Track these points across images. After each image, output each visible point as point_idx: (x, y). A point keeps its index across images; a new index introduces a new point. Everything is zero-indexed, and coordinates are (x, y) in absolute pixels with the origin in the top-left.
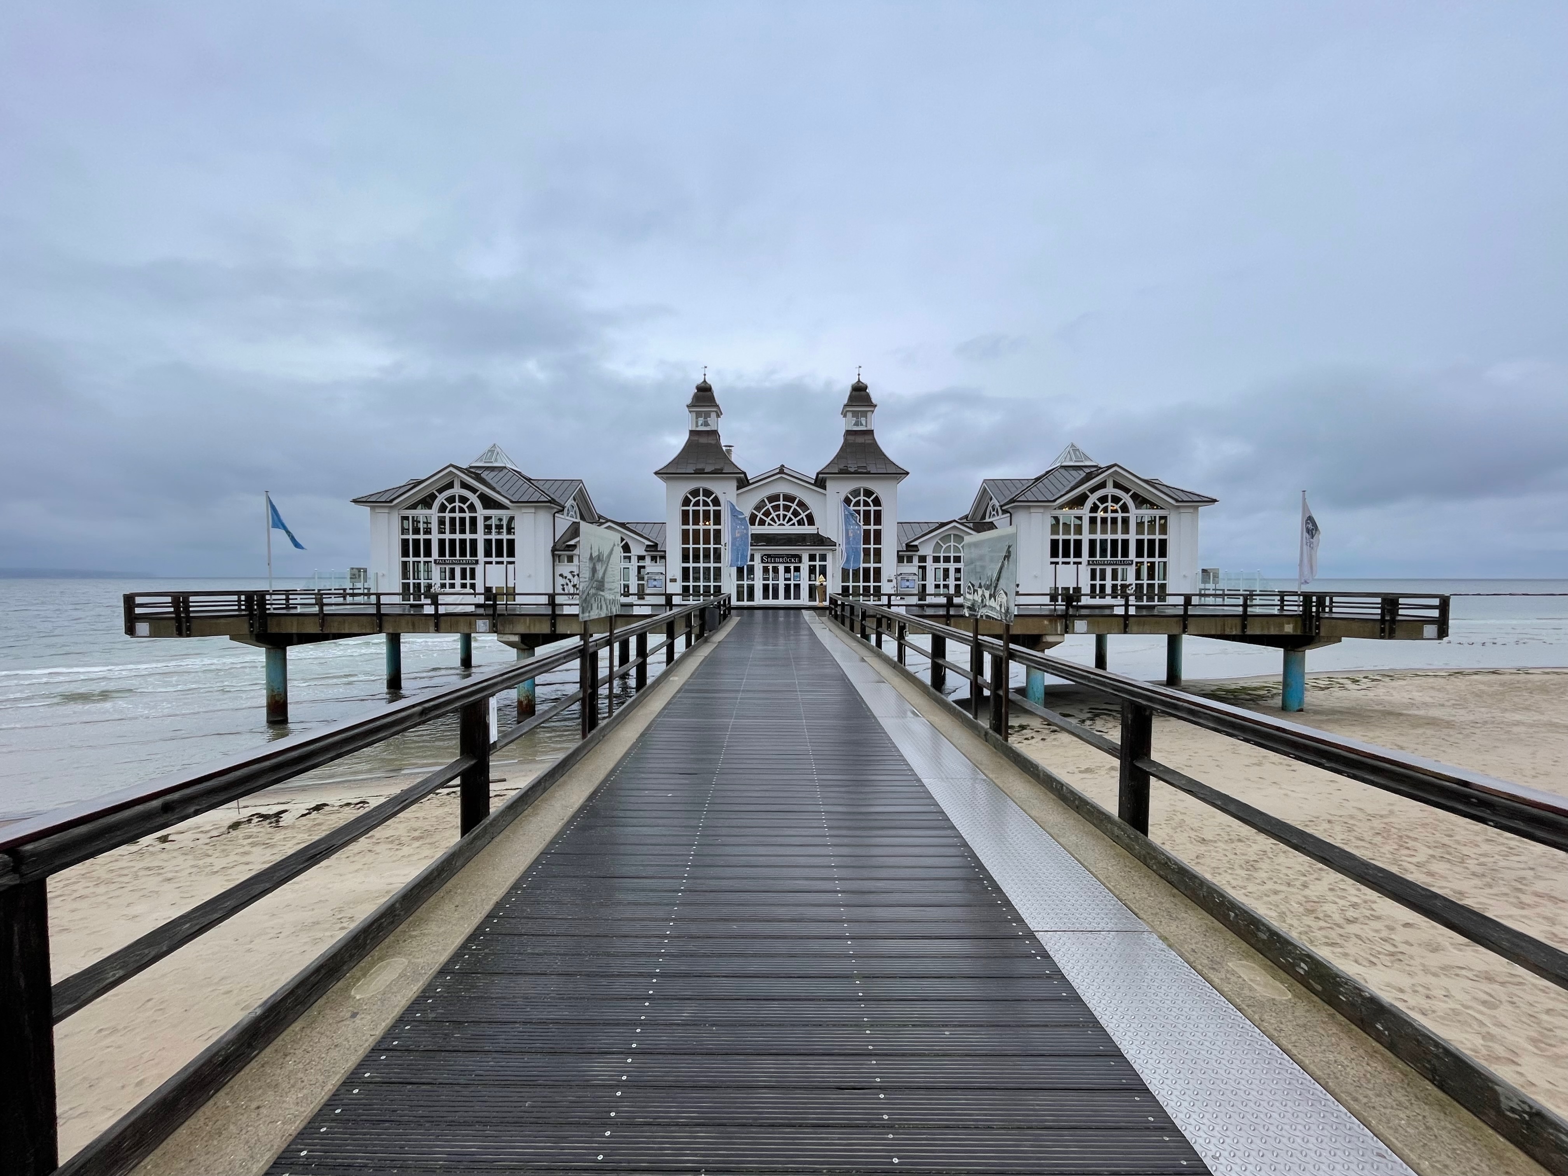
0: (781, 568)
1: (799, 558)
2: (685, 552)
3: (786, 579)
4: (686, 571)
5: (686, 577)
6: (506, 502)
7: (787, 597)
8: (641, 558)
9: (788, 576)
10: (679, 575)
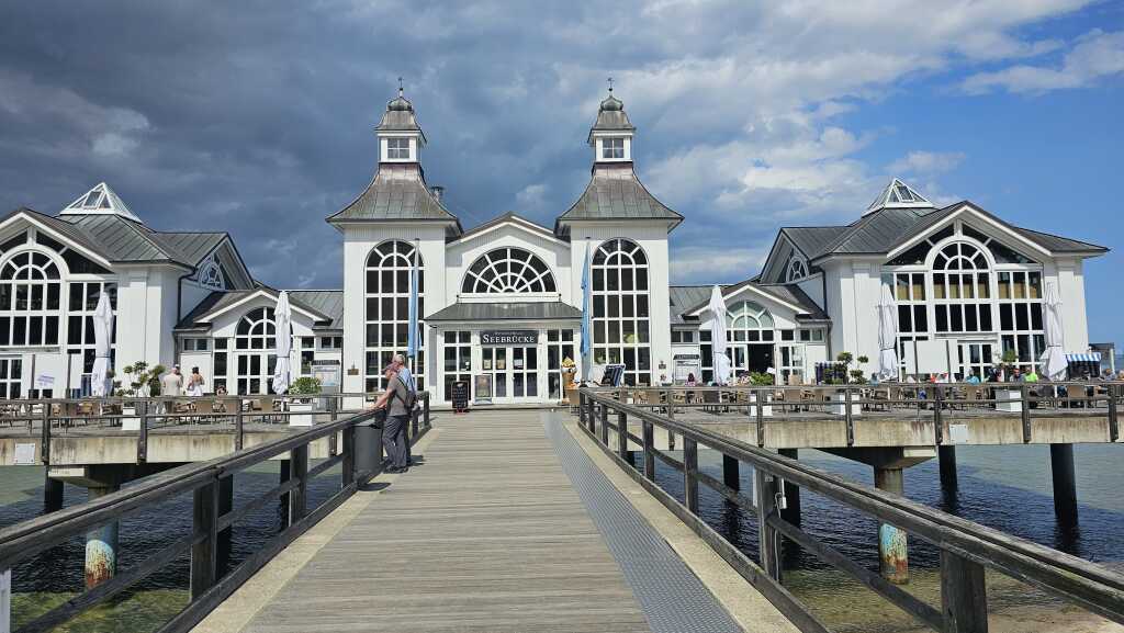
0: (510, 352)
1: (534, 335)
2: (371, 331)
3: (515, 368)
4: (371, 358)
5: (371, 369)
6: (105, 262)
7: (519, 392)
8: (307, 341)
9: (518, 362)
10: (361, 365)
